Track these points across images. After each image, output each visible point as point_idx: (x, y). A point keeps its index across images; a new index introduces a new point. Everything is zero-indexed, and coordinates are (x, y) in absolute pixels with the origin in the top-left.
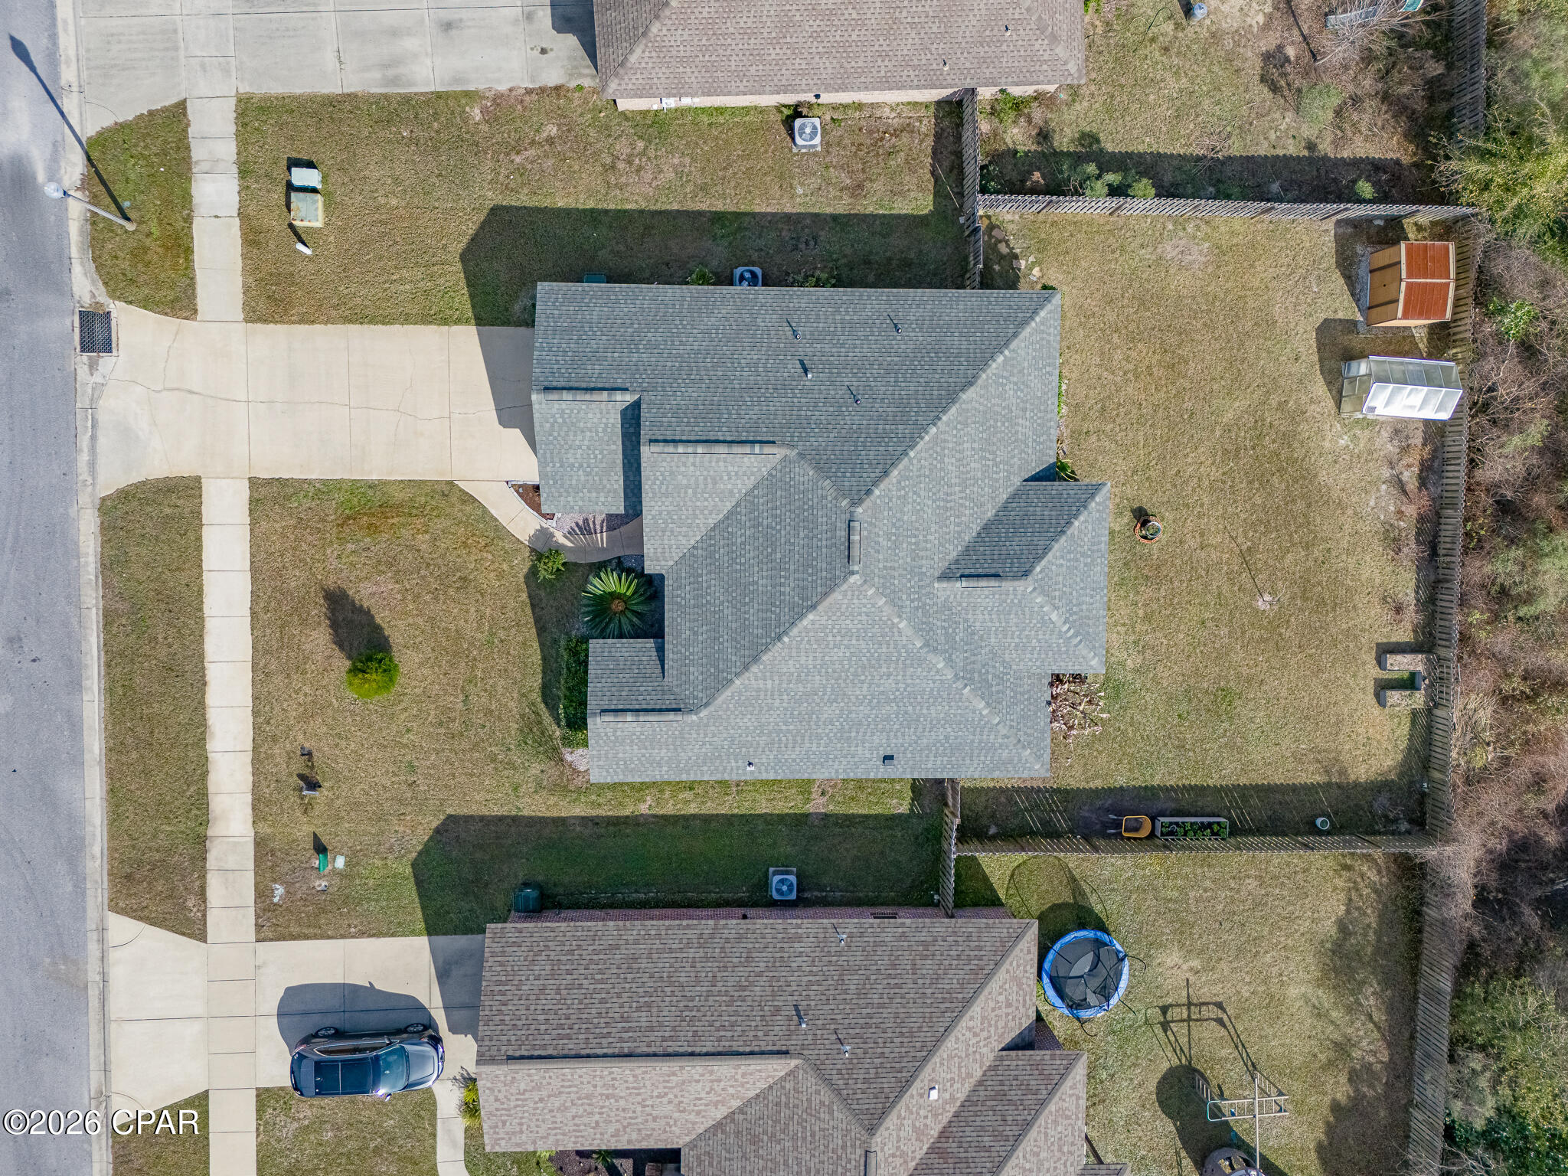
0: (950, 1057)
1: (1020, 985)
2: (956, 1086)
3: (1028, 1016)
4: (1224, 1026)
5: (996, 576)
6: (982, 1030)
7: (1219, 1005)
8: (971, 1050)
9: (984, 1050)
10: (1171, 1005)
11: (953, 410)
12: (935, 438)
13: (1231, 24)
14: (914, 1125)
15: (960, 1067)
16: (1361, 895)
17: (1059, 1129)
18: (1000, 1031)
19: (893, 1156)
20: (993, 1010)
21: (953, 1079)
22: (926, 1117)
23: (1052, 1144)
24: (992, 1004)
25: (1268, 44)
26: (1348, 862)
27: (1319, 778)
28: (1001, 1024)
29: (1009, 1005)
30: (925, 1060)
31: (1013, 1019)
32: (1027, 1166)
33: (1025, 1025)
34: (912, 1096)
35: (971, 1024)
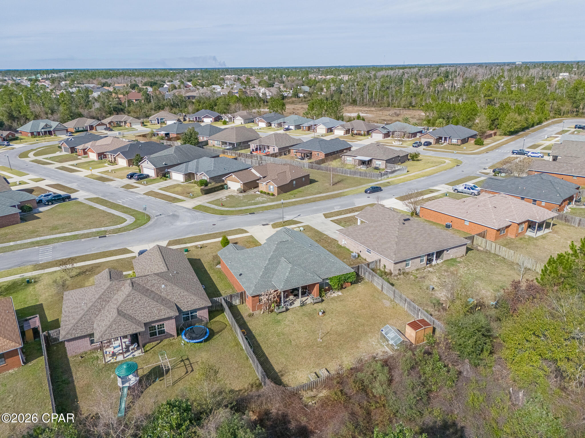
0: (173, 289)
1: (193, 304)
2: (165, 292)
3: (184, 309)
4: (186, 374)
6: (180, 296)
7: (192, 370)
8: (175, 294)
9: (175, 298)
10: (189, 360)
14: (155, 283)
15: (170, 292)
16: (244, 393)
17: (156, 311)
18: (180, 301)
19: (148, 280)
20: (186, 298)
21: (167, 291)
22: (157, 286)
23: (151, 310)
24: (187, 297)
26: (254, 386)
27: (277, 371)
28: (182, 301)
29: (187, 302)
30: (172, 283)
31: (184, 305)
32: (146, 304)
33: (181, 309)
34: (163, 281)
35: (182, 292)
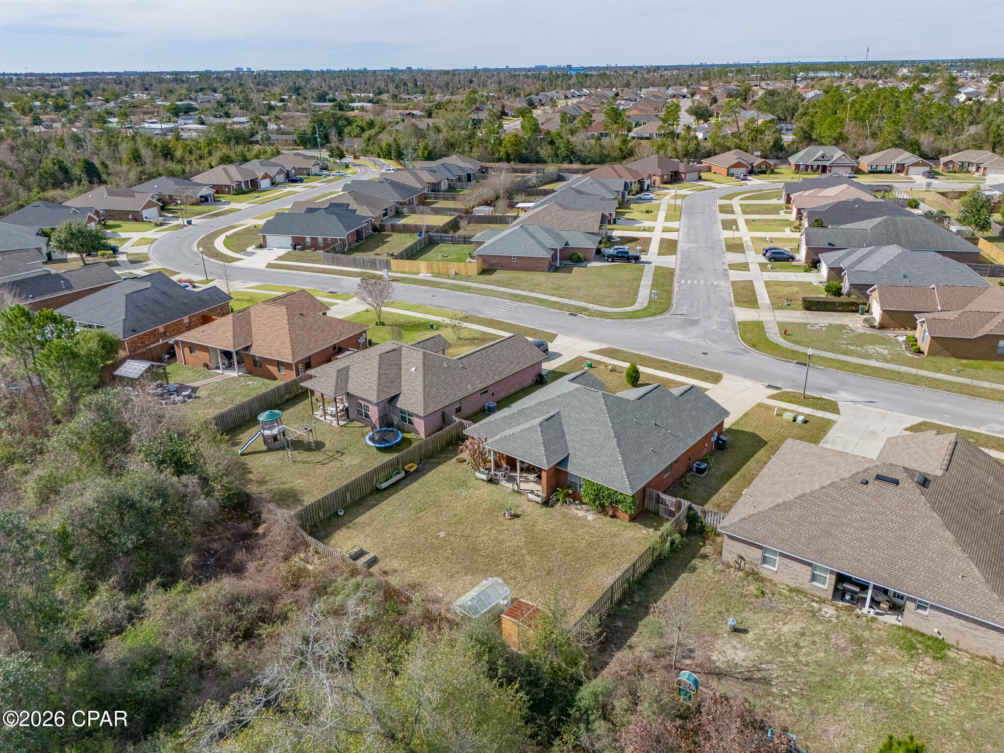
5: (547, 420)
11: (613, 434)
12: (607, 425)
13: (719, 643)
25: (698, 653)
30: (424, 372)
